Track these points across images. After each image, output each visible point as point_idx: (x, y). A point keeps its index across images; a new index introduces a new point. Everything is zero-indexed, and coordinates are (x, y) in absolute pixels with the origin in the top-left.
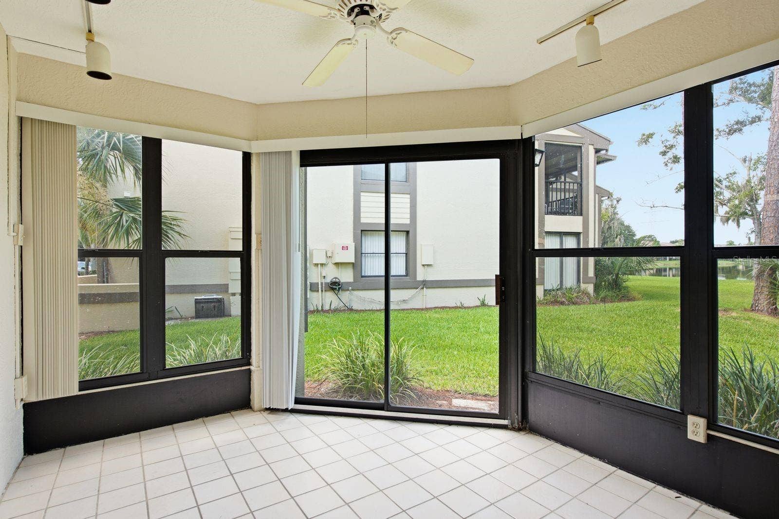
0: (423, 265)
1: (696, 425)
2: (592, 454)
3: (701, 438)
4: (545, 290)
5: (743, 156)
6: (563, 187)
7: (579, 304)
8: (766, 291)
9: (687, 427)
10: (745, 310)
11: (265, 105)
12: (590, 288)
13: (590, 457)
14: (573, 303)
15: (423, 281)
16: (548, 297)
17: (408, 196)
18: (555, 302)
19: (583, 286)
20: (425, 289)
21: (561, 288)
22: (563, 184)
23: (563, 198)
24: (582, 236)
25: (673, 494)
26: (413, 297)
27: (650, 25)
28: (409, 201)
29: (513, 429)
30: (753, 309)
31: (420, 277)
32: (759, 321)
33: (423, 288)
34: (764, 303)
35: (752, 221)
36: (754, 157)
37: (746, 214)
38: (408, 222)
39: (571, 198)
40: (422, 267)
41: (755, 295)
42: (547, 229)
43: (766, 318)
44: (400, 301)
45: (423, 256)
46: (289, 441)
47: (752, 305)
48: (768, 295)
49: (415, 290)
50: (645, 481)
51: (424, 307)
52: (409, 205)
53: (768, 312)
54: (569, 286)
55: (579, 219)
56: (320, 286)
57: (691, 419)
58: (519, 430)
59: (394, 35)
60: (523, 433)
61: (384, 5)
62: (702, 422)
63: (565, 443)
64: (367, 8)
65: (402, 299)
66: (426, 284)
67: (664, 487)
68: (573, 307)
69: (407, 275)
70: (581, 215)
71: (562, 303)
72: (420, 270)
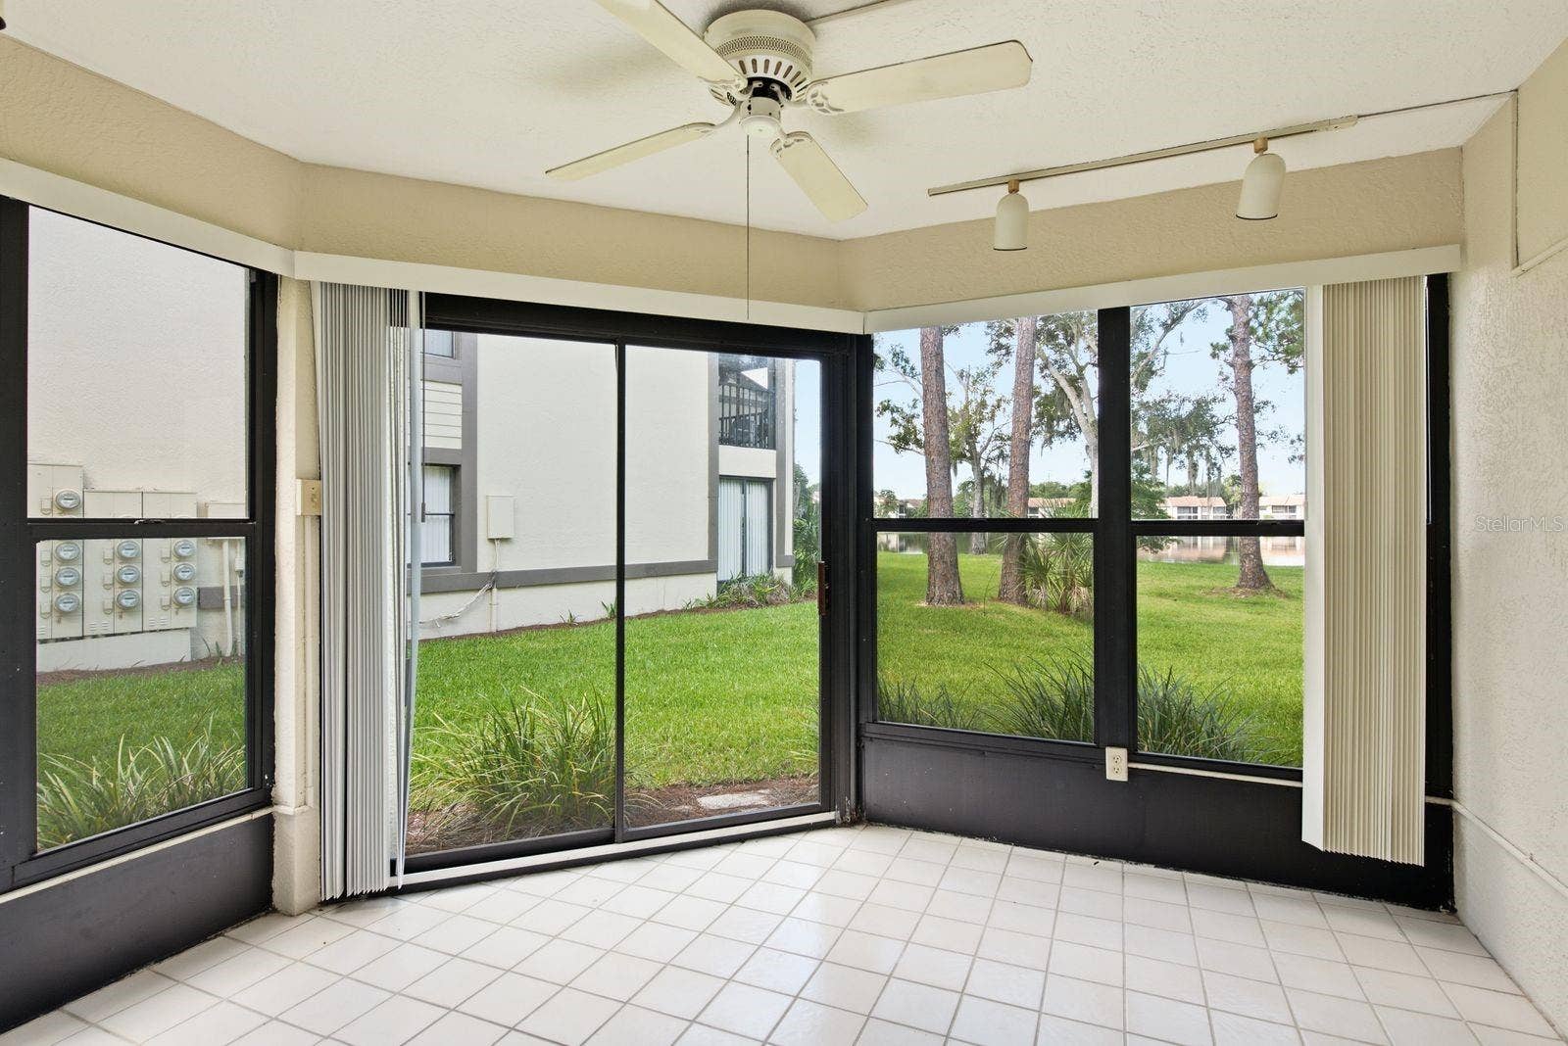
0: (492, 540)
1: (1116, 759)
2: (972, 835)
3: (1122, 776)
4: (720, 583)
5: (959, 369)
6: (734, 395)
7: (777, 605)
8: (1015, 570)
9: (1105, 764)
10: (993, 599)
11: (325, 166)
12: (786, 575)
13: (970, 840)
14: (767, 603)
15: (492, 574)
16: (726, 595)
17: (459, 389)
18: (740, 603)
19: (777, 572)
20: (495, 590)
21: (743, 578)
22: (734, 389)
23: (734, 414)
24: (775, 483)
25: (1088, 860)
26: (469, 609)
27: (1063, 208)
28: (459, 399)
29: (844, 825)
30: (1002, 597)
31: (484, 566)
32: (1011, 614)
33: (491, 589)
34: (1013, 590)
35: (970, 466)
36: (973, 372)
37: (965, 456)
38: (457, 445)
39: (752, 415)
40: (487, 542)
41: (1002, 578)
42: (723, 471)
43: (1016, 609)
44: (440, 620)
45: (490, 520)
46: (454, 952)
47: (1000, 592)
48: (1017, 576)
49: (473, 593)
50: (1051, 853)
51: (494, 630)
52: (459, 410)
53: (1017, 600)
54: (757, 573)
55: (770, 455)
56: (227, 596)
57: (1110, 752)
58: (853, 823)
59: (791, 140)
60: (861, 827)
61: (826, 99)
62: (1122, 753)
63: (929, 826)
64: (777, 88)
65: (443, 615)
66: (500, 581)
67: (1075, 855)
68: (769, 611)
69: (453, 562)
70: (774, 447)
71: (750, 604)
72: (483, 549)
